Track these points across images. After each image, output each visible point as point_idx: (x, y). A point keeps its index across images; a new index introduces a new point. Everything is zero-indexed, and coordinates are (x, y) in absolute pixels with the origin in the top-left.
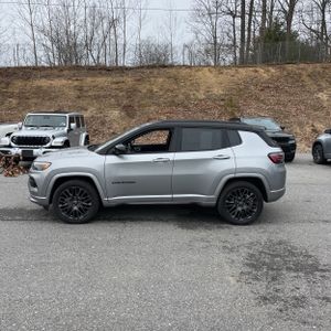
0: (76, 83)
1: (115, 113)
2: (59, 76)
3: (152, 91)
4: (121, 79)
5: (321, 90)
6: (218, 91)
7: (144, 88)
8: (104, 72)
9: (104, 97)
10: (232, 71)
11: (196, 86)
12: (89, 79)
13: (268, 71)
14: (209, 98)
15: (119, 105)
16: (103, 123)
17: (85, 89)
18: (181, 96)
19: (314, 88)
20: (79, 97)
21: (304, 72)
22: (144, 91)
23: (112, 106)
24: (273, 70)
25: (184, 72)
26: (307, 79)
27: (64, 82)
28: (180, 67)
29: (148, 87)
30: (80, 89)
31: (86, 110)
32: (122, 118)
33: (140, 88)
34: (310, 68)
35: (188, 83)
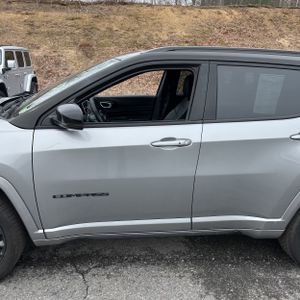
0: (26, 17)
1: (71, 53)
2: (7, 9)
3: (111, 30)
4: (78, 15)
5: (282, 36)
6: (181, 33)
7: (102, 26)
8: (57, 6)
9: (58, 34)
10: (195, 12)
11: (159, 26)
12: (41, 14)
13: (232, 13)
14: (172, 39)
15: (76, 44)
16: (57, 64)
17: (37, 24)
18: (143, 37)
19: (275, 33)
20: (30, 34)
21: (266, 17)
22: (103, 29)
23: (68, 45)
24: (236, 13)
25: (146, 10)
26: (269, 23)
27: (12, 15)
28: (141, 5)
29: (107, 24)
30: (31, 24)
31: (38, 48)
32: (79, 58)
33: (98, 25)
34: (271, 12)
35: (150, 23)
